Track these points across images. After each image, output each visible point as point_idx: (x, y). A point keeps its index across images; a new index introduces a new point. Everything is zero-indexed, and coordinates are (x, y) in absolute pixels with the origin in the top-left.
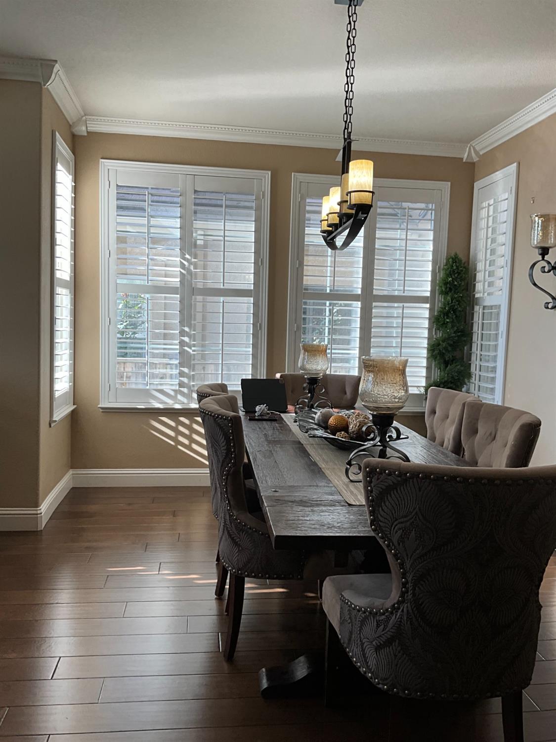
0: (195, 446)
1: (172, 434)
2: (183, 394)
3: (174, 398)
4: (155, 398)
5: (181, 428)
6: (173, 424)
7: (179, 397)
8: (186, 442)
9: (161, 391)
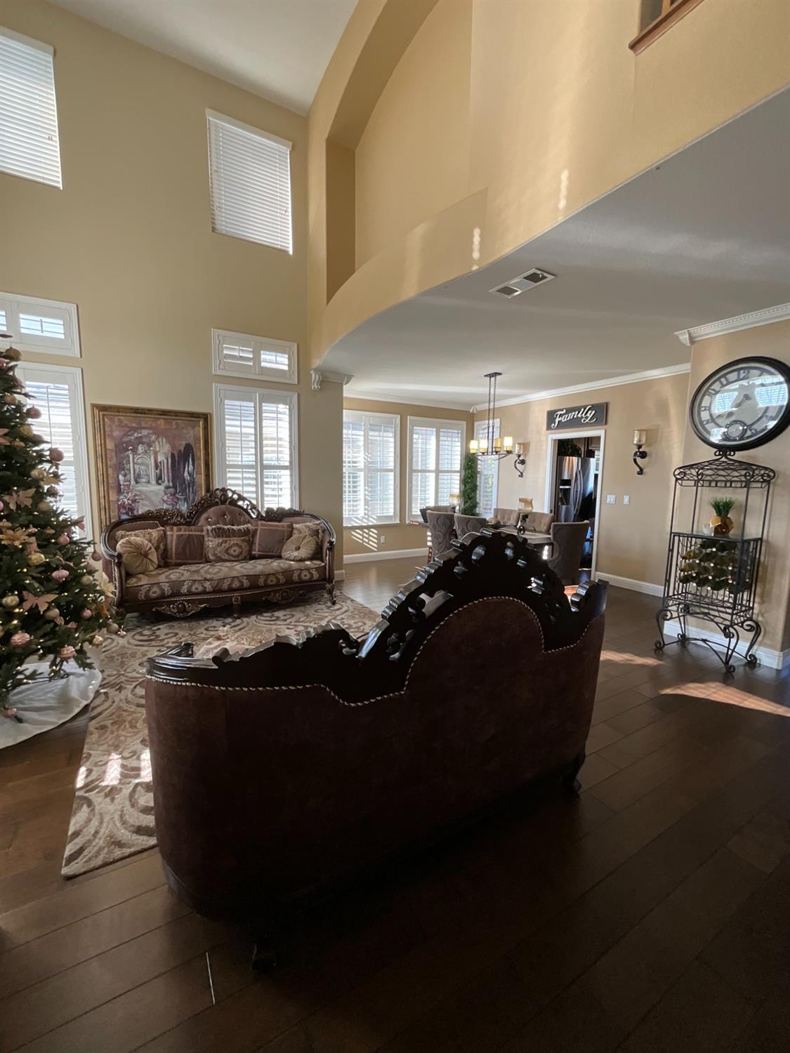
0: (371, 543)
1: (361, 537)
2: (365, 518)
3: (361, 520)
4: (354, 521)
5: (365, 535)
6: (361, 533)
7: (364, 520)
8: (367, 541)
9: (356, 518)
